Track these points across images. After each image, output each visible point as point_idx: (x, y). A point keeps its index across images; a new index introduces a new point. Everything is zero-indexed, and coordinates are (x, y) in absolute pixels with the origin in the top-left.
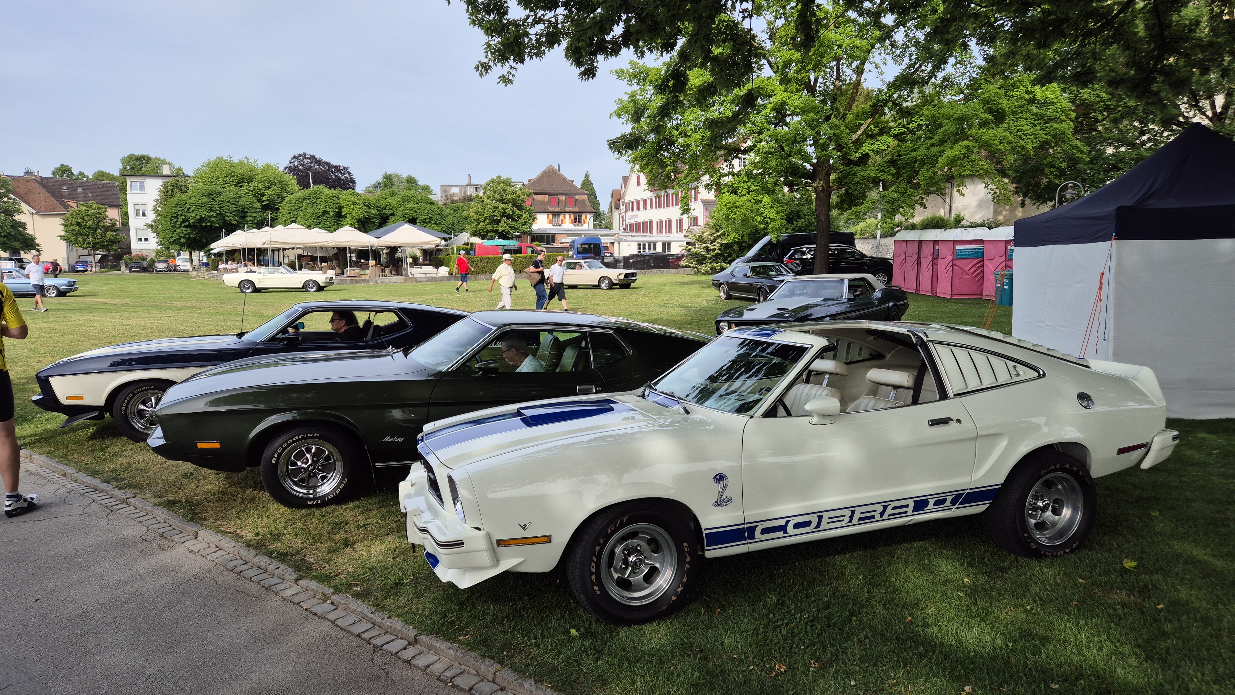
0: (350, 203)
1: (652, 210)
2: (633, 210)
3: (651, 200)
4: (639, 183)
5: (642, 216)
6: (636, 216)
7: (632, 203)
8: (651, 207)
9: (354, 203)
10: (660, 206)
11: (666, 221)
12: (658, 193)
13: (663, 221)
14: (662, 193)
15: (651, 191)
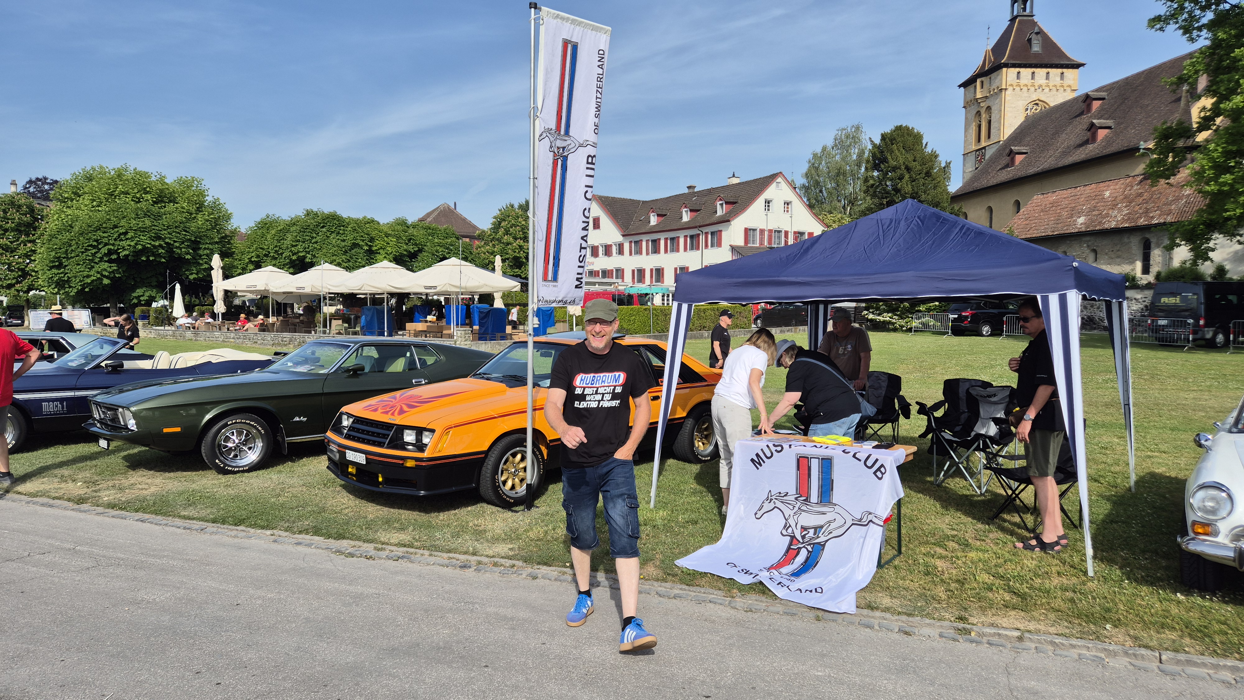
4: (597, 227)
6: (591, 263)
11: (652, 270)
12: (637, 238)
13: (644, 270)
14: (644, 238)
15: (623, 236)
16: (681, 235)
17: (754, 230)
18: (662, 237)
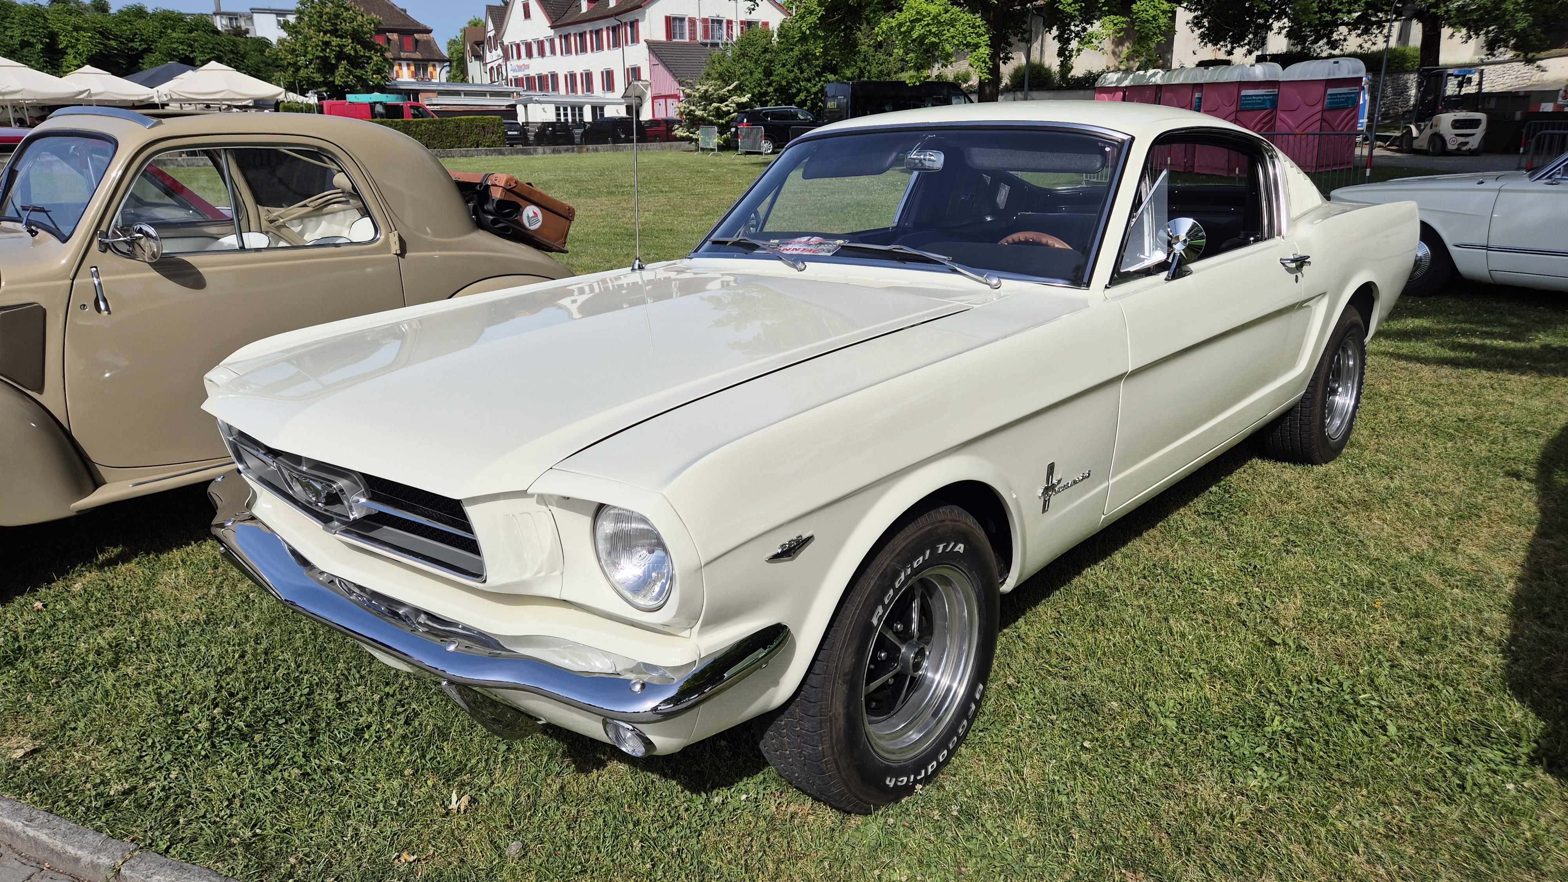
0: (69, 28)
1: (554, 57)
2: (519, 57)
3: (552, 41)
4: (527, 15)
5: (537, 66)
6: (527, 67)
7: (518, 46)
8: (553, 52)
9: (77, 28)
10: (569, 51)
11: (582, 74)
12: (565, 31)
13: (575, 75)
14: (573, 30)
15: (552, 27)
16: (603, 24)
17: (682, 20)
18: (587, 27)
